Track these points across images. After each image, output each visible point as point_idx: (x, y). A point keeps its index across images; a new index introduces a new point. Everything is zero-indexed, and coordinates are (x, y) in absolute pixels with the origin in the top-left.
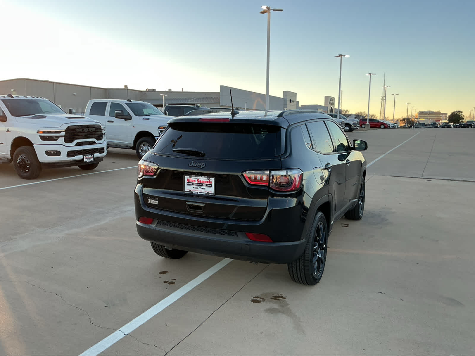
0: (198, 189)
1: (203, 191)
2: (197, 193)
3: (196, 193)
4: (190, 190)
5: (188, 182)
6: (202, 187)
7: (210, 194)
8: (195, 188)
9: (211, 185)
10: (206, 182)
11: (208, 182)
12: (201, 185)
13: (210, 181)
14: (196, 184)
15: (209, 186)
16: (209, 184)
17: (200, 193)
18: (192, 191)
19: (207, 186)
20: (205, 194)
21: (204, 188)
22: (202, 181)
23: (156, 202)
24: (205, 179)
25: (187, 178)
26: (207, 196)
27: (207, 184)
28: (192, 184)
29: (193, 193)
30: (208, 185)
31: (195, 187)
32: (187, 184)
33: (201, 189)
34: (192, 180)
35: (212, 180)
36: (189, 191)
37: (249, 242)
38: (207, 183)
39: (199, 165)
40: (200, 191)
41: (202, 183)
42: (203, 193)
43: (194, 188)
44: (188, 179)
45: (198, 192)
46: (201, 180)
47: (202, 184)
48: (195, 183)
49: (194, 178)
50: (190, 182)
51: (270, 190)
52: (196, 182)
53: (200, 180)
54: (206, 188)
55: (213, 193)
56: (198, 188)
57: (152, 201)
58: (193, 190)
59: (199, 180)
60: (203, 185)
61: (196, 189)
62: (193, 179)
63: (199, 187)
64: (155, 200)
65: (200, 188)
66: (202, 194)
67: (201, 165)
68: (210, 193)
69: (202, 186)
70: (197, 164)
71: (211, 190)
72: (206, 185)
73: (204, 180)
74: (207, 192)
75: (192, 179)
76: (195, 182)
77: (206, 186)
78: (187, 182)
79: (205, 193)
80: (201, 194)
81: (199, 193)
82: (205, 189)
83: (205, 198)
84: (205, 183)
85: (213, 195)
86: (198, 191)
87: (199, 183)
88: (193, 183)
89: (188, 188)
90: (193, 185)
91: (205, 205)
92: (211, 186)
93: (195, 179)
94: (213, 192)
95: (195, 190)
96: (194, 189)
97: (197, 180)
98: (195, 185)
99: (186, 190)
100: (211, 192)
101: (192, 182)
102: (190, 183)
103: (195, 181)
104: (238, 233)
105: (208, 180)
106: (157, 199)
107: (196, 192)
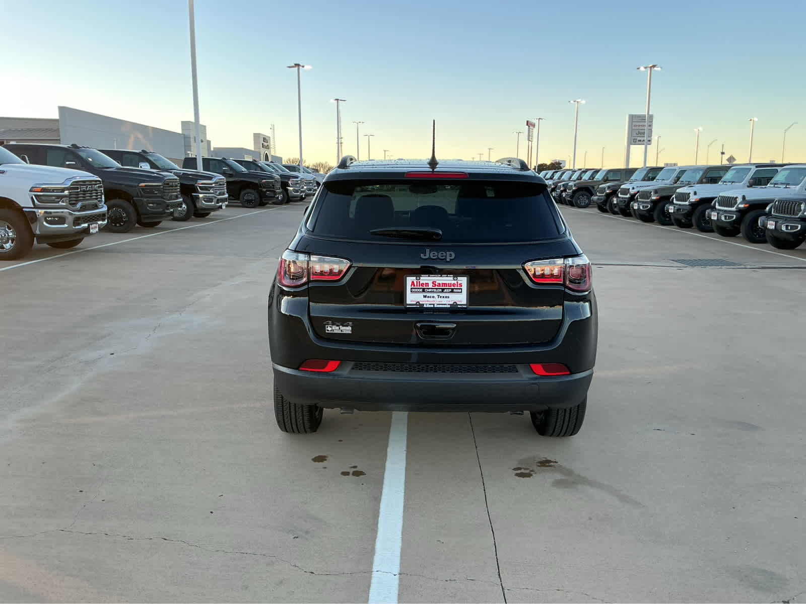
0: (433, 299)
1: (444, 301)
2: (432, 306)
3: (430, 306)
4: (418, 302)
5: (413, 287)
7: (459, 306)
8: (428, 297)
9: (461, 289)
10: (450, 285)
11: (454, 285)
12: (440, 290)
13: (459, 282)
14: (429, 290)
15: (457, 292)
16: (458, 289)
17: (438, 306)
18: (421, 303)
19: (452, 292)
20: (449, 306)
21: (447, 295)
22: (442, 284)
23: (347, 330)
24: (448, 280)
25: (410, 280)
26: (454, 310)
27: (452, 289)
28: (421, 290)
29: (425, 306)
30: (455, 290)
31: (428, 295)
32: (411, 292)
33: (441, 297)
34: (421, 283)
35: (463, 281)
36: (415, 303)
37: (536, 379)
38: (452, 287)
39: (442, 256)
40: (439, 302)
41: (444, 287)
42: (445, 304)
43: (425, 297)
44: (413, 282)
45: (434, 305)
46: (441, 282)
47: (443, 290)
48: (428, 289)
49: (425, 279)
50: (418, 287)
51: (567, 290)
52: (430, 286)
53: (438, 282)
54: (451, 295)
55: (465, 303)
56: (433, 297)
57: (338, 328)
58: (424, 301)
59: (435, 282)
60: (445, 291)
61: (429, 299)
62: (424, 282)
63: (435, 295)
64: (343, 326)
65: (438, 296)
66: (445, 306)
67: (446, 256)
68: (458, 303)
69: (442, 292)
70: (438, 253)
71: (461, 299)
72: (450, 290)
73: (447, 282)
74: (452, 303)
76: (428, 286)
77: (450, 292)
78: (411, 288)
79: (449, 304)
80: (441, 306)
81: (436, 306)
82: (448, 297)
83: (448, 313)
84: (448, 287)
85: (465, 306)
87: (437, 287)
88: (424, 289)
89: (412, 298)
90: (424, 291)
91: (455, 325)
92: (461, 292)
93: (427, 282)
94: (464, 301)
95: (428, 301)
96: (427, 299)
97: (433, 283)
98: (428, 292)
99: (408, 302)
100: (461, 301)
101: (421, 287)
102: (416, 288)
103: (427, 284)
104: (519, 367)
105: (455, 282)
106: (350, 323)
107: (431, 304)
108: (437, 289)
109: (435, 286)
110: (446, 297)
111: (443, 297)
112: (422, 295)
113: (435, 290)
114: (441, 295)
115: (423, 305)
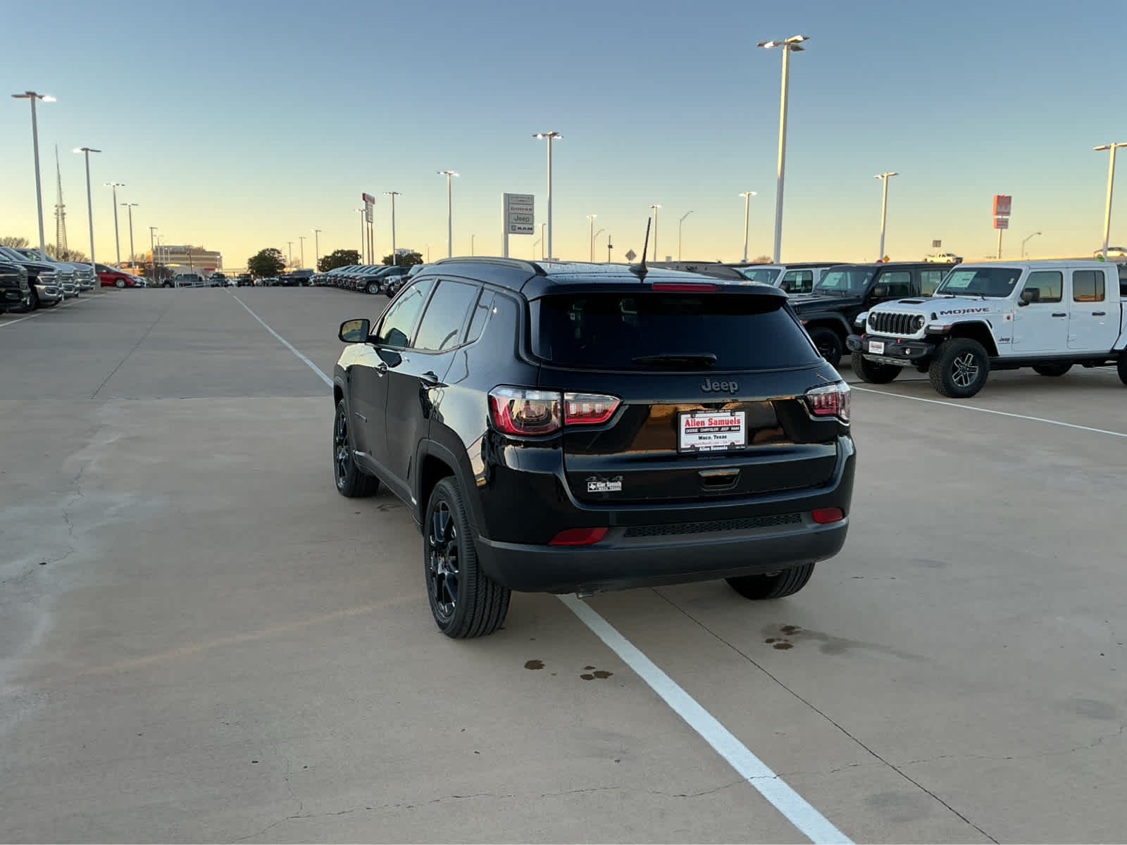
0: (709, 440)
1: (721, 442)
2: (708, 449)
3: (706, 449)
4: (693, 446)
5: (687, 427)
6: (718, 435)
7: (737, 447)
8: (704, 438)
9: (739, 426)
10: (727, 422)
11: (731, 422)
12: (717, 429)
13: (737, 418)
14: (705, 430)
15: (735, 431)
16: (736, 426)
17: (715, 449)
18: (696, 446)
19: (730, 430)
20: (726, 448)
21: (724, 435)
22: (719, 421)
23: (616, 486)
24: (726, 416)
25: (684, 418)
26: (731, 453)
27: (730, 427)
28: (696, 431)
29: (701, 450)
30: (732, 429)
31: (704, 436)
32: (686, 433)
33: (717, 438)
35: (741, 416)
36: (689, 447)
37: (818, 527)
38: (730, 425)
39: (725, 387)
40: (716, 443)
42: (722, 446)
43: (700, 438)
44: (688, 421)
45: (710, 447)
46: (718, 419)
47: (720, 428)
48: (705, 428)
49: (701, 417)
50: (693, 427)
51: (841, 422)
52: (707, 425)
53: (714, 419)
54: (728, 434)
55: (743, 443)
56: (710, 438)
57: (604, 485)
58: (700, 444)
59: (712, 419)
60: (722, 429)
61: (705, 441)
62: (700, 420)
63: (712, 435)
64: (611, 481)
65: (715, 436)
66: (721, 448)
67: (729, 387)
68: (736, 444)
69: (719, 431)
70: (720, 383)
71: (739, 438)
72: (728, 428)
73: (724, 419)
74: (729, 444)
75: (697, 420)
76: (704, 425)
77: (728, 431)
78: (686, 429)
79: (726, 446)
80: (718, 449)
81: (712, 449)
82: (726, 437)
83: (724, 457)
84: (725, 425)
85: (743, 447)
86: (710, 443)
87: (713, 426)
88: (699, 429)
89: (687, 441)
90: (699, 432)
91: (739, 471)
92: (739, 430)
93: (702, 419)
94: (742, 441)
95: (703, 443)
96: (702, 441)
98: (704, 432)
99: (683, 446)
100: (739, 441)
101: (696, 426)
102: (690, 428)
103: (703, 423)
104: (803, 515)
105: (733, 418)
106: (621, 477)
107: (706, 447)
108: (713, 427)
109: (712, 424)
110: (723, 437)
111: (720, 437)
112: (697, 436)
113: (712, 430)
114: (717, 435)
115: (699, 448)
